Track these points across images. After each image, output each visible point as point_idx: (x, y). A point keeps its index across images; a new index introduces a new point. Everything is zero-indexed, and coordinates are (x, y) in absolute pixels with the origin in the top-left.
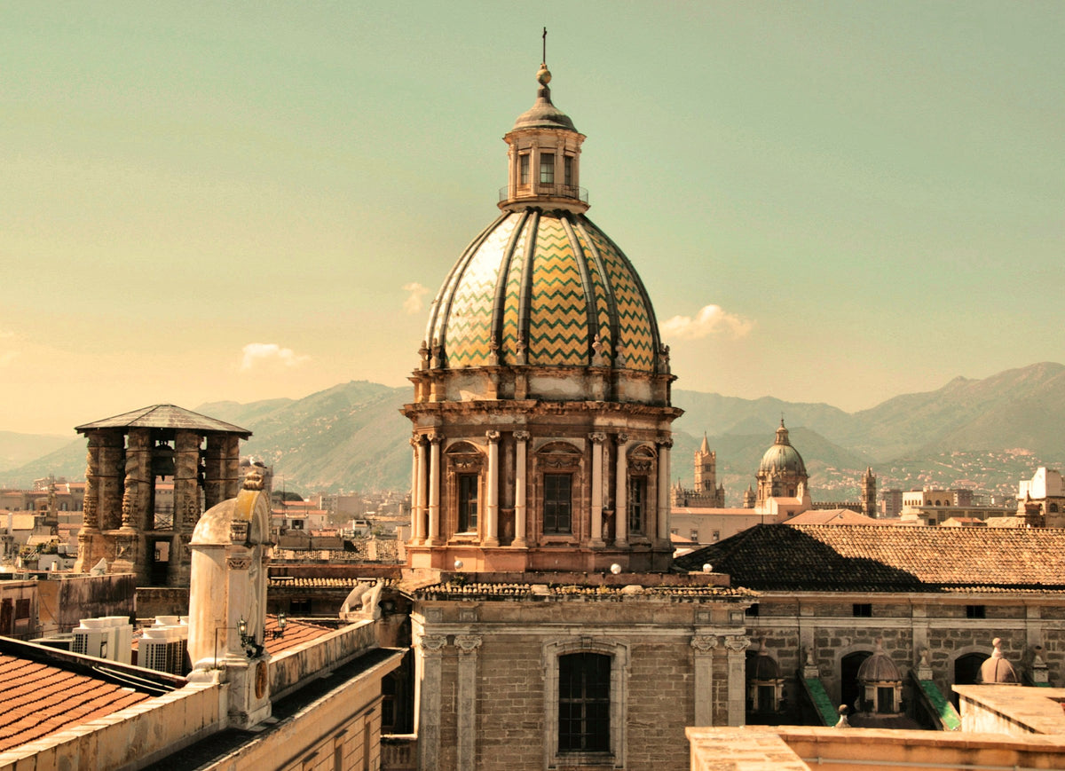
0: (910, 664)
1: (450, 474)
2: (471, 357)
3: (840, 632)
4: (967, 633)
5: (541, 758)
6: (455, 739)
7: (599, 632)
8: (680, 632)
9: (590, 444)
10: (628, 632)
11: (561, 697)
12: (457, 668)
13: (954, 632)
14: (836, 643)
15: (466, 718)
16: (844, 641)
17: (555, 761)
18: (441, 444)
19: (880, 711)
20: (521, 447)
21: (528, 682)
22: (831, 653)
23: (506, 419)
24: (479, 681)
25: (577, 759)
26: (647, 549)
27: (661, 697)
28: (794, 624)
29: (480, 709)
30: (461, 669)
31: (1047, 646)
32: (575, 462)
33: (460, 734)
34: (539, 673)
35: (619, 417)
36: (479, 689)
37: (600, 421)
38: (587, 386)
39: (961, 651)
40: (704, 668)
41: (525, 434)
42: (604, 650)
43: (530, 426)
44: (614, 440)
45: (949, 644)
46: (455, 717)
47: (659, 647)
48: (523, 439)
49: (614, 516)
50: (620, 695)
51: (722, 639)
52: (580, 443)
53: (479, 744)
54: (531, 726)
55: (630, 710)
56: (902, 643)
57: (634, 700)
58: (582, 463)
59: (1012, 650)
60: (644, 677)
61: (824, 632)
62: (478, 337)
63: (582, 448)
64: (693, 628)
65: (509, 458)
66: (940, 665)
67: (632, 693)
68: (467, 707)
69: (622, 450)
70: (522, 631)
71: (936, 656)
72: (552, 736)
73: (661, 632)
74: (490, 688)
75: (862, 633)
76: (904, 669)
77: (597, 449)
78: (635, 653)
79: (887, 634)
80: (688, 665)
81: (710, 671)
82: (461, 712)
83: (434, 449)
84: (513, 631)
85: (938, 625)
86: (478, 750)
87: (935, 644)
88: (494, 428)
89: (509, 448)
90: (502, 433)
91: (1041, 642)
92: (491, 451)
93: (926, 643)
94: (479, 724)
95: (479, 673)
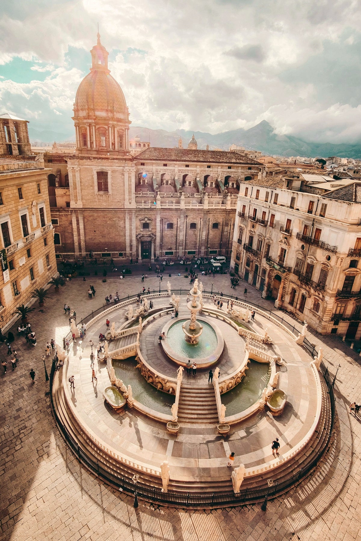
0: (174, 176)
1: (80, 133)
2: (83, 106)
3: (161, 169)
4: (185, 170)
5: (94, 193)
6: (76, 188)
7: (104, 167)
8: (121, 168)
9: (109, 127)
10: (111, 167)
11: (98, 180)
12: (75, 174)
13: (183, 170)
14: (160, 171)
15: (78, 184)
16: (161, 171)
17: (97, 193)
18: (79, 126)
19: (166, 185)
20: (94, 127)
21: (90, 177)
22: (159, 174)
23: (90, 121)
24: (80, 177)
25: (102, 193)
26: (123, 151)
27: (118, 181)
28: (152, 167)
29: (81, 182)
30: (76, 174)
31: (200, 173)
32: (106, 131)
33: (77, 187)
34: (92, 175)
35: (115, 121)
36: (80, 178)
37: (110, 122)
38: (108, 114)
39: (184, 174)
40: (126, 175)
41: (94, 124)
42: (106, 171)
43: (95, 123)
44: (114, 127)
45: (182, 172)
46: (76, 184)
47: (117, 171)
48: (94, 125)
49: (115, 143)
50: (110, 180)
51: (130, 169)
52: (106, 127)
53: (81, 189)
54: (91, 186)
55: (112, 183)
56: (173, 172)
57: (113, 181)
58: (107, 132)
59: (194, 174)
60: (114, 177)
61: (158, 169)
62: (84, 101)
63: (107, 128)
64: (124, 167)
65: (92, 130)
66: (180, 176)
67: (112, 180)
68: (78, 182)
69: (116, 129)
70: (88, 167)
71: (179, 174)
72: (96, 188)
73: (117, 168)
74: (83, 178)
75: (165, 170)
76: (173, 177)
77: (110, 128)
78: (112, 172)
79: (170, 170)
80: (123, 175)
81: (128, 176)
82: (77, 183)
83: (77, 127)
84: (87, 166)
85: (180, 168)
86: (81, 191)
87: (179, 172)
88: (88, 123)
89: (91, 128)
90: (90, 124)
91: (199, 172)
92: (88, 128)
93: (177, 172)
94: (81, 186)
95: (80, 175)
